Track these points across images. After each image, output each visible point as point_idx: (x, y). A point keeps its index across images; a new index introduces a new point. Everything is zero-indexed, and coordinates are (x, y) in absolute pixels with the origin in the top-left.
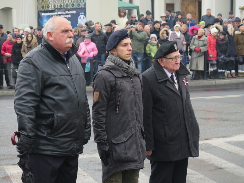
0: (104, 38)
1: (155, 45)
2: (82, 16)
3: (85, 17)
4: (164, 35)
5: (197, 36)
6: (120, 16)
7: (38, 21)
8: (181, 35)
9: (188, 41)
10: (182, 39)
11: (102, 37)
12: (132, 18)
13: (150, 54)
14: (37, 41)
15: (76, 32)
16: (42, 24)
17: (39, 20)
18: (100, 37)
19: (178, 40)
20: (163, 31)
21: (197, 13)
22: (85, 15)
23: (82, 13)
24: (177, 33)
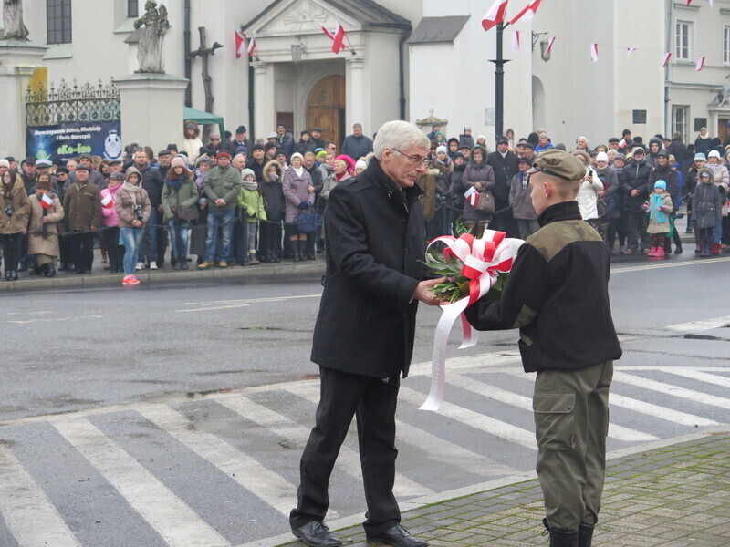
0: (152, 178)
1: (254, 190)
2: (113, 137)
3: (118, 138)
4: (271, 173)
5: (333, 175)
6: (187, 136)
7: (27, 147)
8: (304, 172)
9: (318, 184)
10: (306, 181)
11: (149, 175)
12: (212, 140)
14: (22, 185)
16: (36, 153)
17: (29, 143)
19: (298, 183)
20: (269, 166)
21: (337, 131)
22: (119, 134)
23: (114, 131)
24: (296, 170)
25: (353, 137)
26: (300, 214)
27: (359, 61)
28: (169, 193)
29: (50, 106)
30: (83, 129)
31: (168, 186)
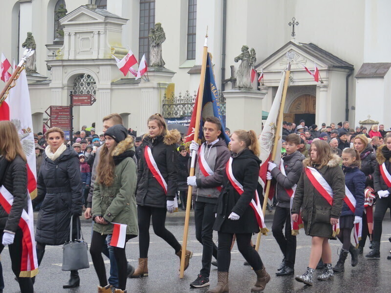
27: (325, 87)
29: (178, 106)
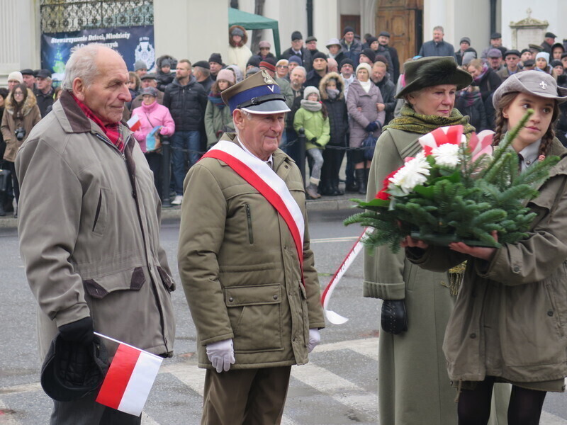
0: (196, 95)
1: (317, 112)
2: (144, 45)
3: (151, 47)
4: (329, 88)
6: (233, 44)
7: (42, 58)
8: (372, 87)
9: (389, 101)
10: (375, 98)
11: (192, 92)
13: (302, 132)
14: (36, 102)
15: (132, 82)
16: (53, 64)
17: (44, 53)
18: (188, 93)
19: (365, 100)
20: (327, 80)
21: (413, 36)
22: (152, 41)
23: (146, 38)
24: (362, 83)
25: (433, 42)
26: (366, 138)
28: (212, 113)
29: (69, 8)
30: (109, 36)
31: (212, 103)
